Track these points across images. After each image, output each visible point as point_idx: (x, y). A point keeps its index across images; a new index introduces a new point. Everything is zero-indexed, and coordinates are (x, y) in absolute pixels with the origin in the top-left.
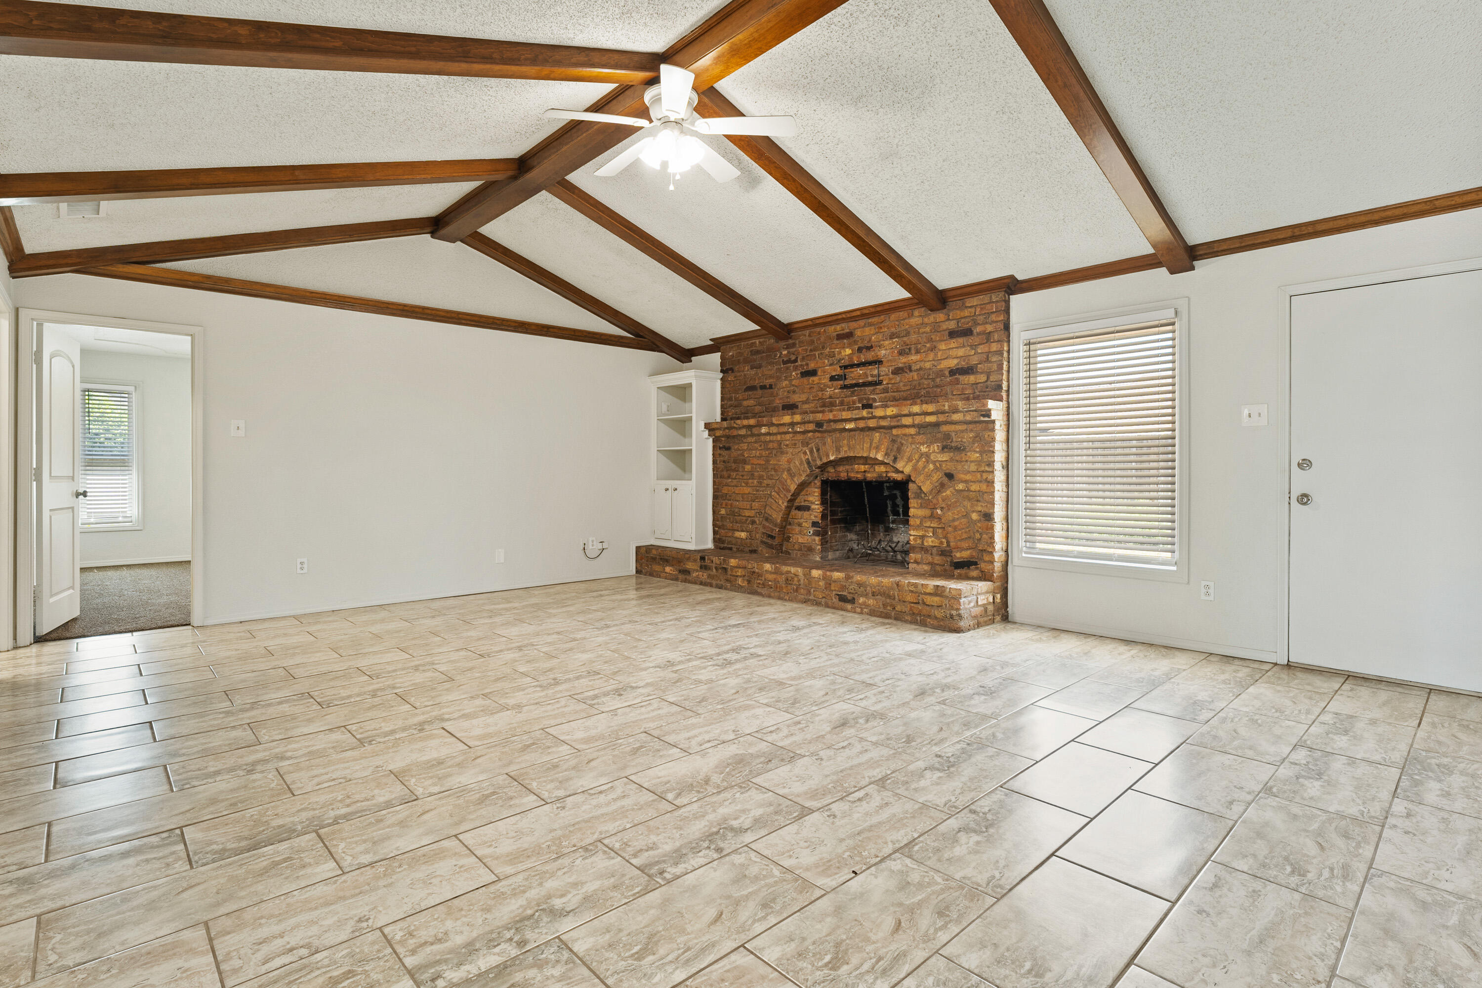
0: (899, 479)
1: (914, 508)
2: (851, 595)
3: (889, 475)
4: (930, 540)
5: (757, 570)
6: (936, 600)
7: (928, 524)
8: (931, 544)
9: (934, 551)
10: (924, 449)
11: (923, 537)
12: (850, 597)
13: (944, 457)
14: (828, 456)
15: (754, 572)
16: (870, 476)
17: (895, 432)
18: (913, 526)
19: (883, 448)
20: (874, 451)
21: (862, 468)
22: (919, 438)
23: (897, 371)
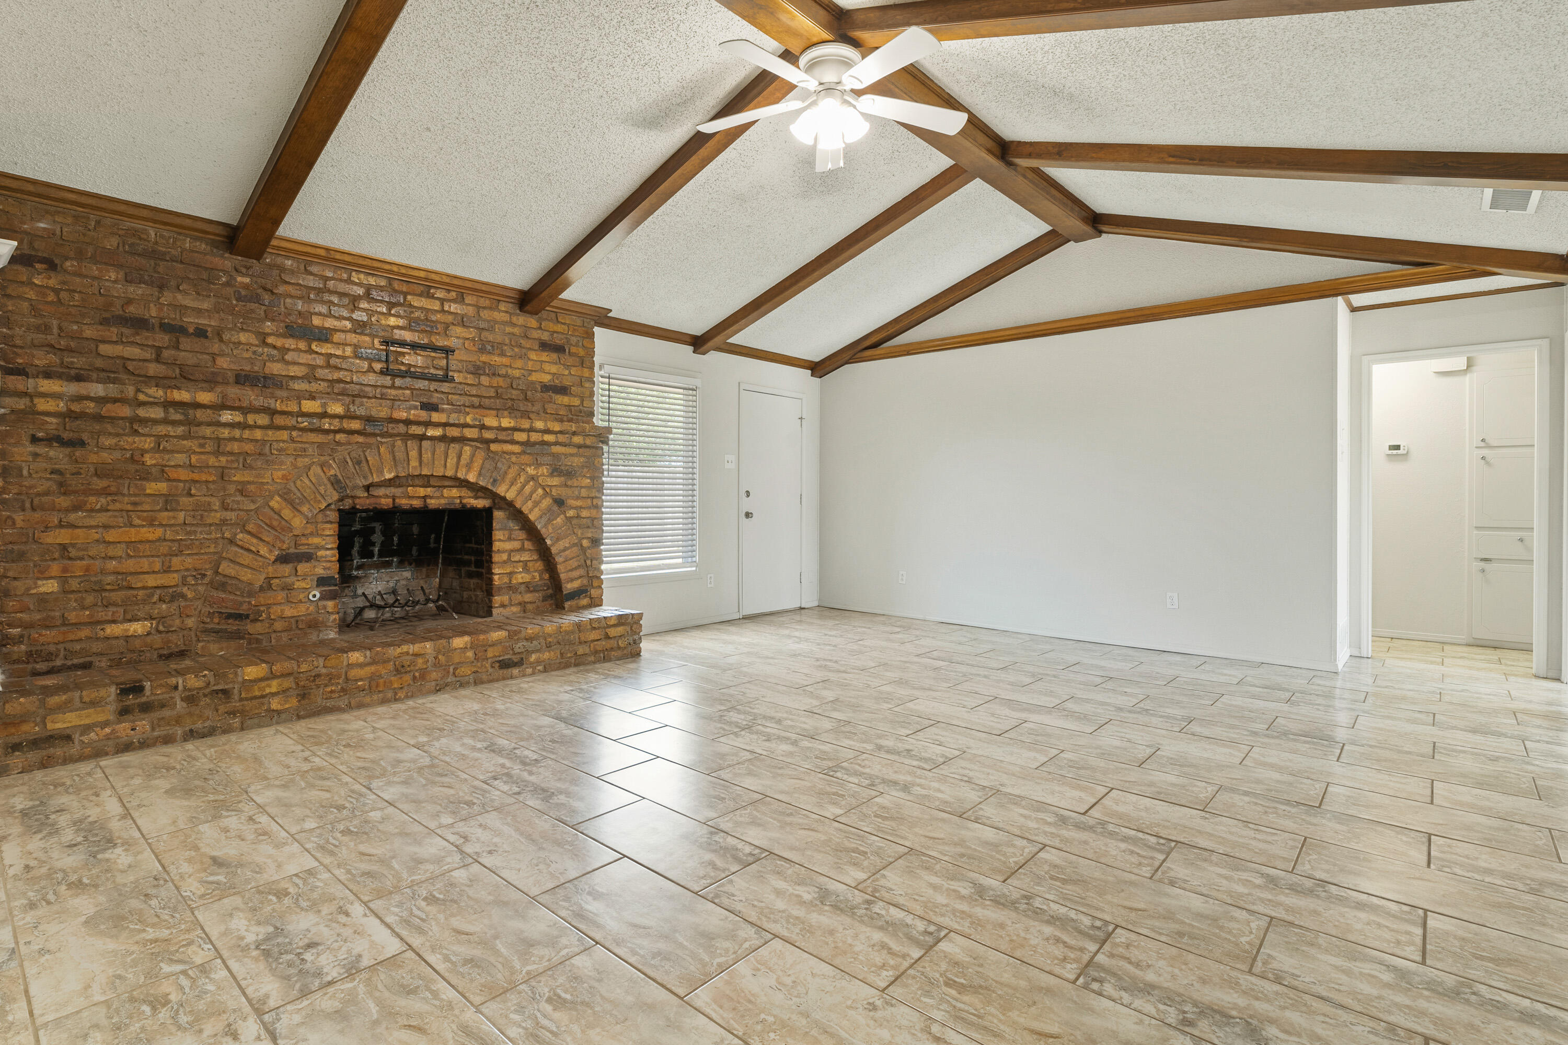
0: (479, 506)
1: (500, 540)
2: (518, 656)
3: (465, 501)
4: (519, 576)
5: (324, 671)
6: (620, 630)
7: (517, 558)
8: (521, 581)
9: (523, 588)
10: (531, 471)
11: (511, 574)
12: (516, 659)
13: (555, 481)
14: (382, 472)
15: (318, 676)
16: (433, 503)
17: (493, 447)
18: (498, 563)
19: (476, 466)
20: (464, 470)
21: (422, 492)
22: (526, 459)
23: (477, 370)
